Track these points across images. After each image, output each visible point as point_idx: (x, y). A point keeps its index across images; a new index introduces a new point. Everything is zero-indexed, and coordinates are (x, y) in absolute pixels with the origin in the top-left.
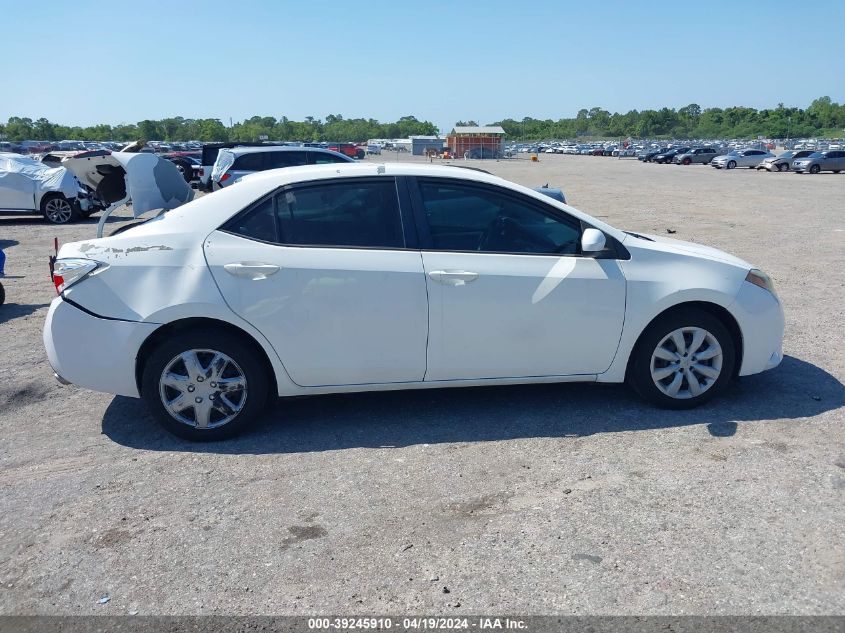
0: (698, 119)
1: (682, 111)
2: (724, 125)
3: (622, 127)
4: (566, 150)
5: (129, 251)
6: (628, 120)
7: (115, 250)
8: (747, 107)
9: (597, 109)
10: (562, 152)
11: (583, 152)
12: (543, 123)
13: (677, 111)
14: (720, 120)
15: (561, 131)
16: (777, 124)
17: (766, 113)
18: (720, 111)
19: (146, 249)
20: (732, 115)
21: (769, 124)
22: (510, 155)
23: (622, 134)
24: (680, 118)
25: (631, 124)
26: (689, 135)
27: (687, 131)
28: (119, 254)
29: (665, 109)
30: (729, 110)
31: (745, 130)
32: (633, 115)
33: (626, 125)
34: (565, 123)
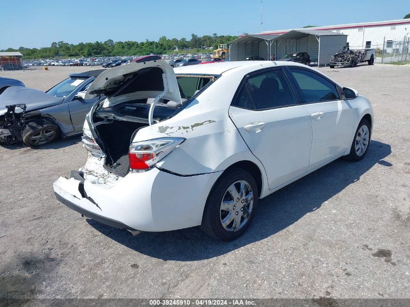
0: (113, 47)
1: (105, 43)
2: (126, 49)
3: (77, 51)
4: (56, 64)
5: (193, 127)
6: (80, 48)
7: (184, 128)
8: (134, 41)
9: (62, 42)
10: (54, 65)
11: (66, 64)
12: (32, 50)
13: (103, 43)
14: (123, 47)
15: (44, 54)
16: (148, 49)
17: (143, 44)
18: (122, 43)
19: (202, 124)
20: (128, 44)
21: (145, 48)
22: (26, 67)
23: (79, 55)
24: (105, 46)
25: (82, 49)
26: (111, 54)
27: (110, 52)
28: (188, 130)
29: (97, 42)
30: (126, 42)
31: (135, 51)
32: (81, 45)
33: (79, 51)
34: (45, 50)
